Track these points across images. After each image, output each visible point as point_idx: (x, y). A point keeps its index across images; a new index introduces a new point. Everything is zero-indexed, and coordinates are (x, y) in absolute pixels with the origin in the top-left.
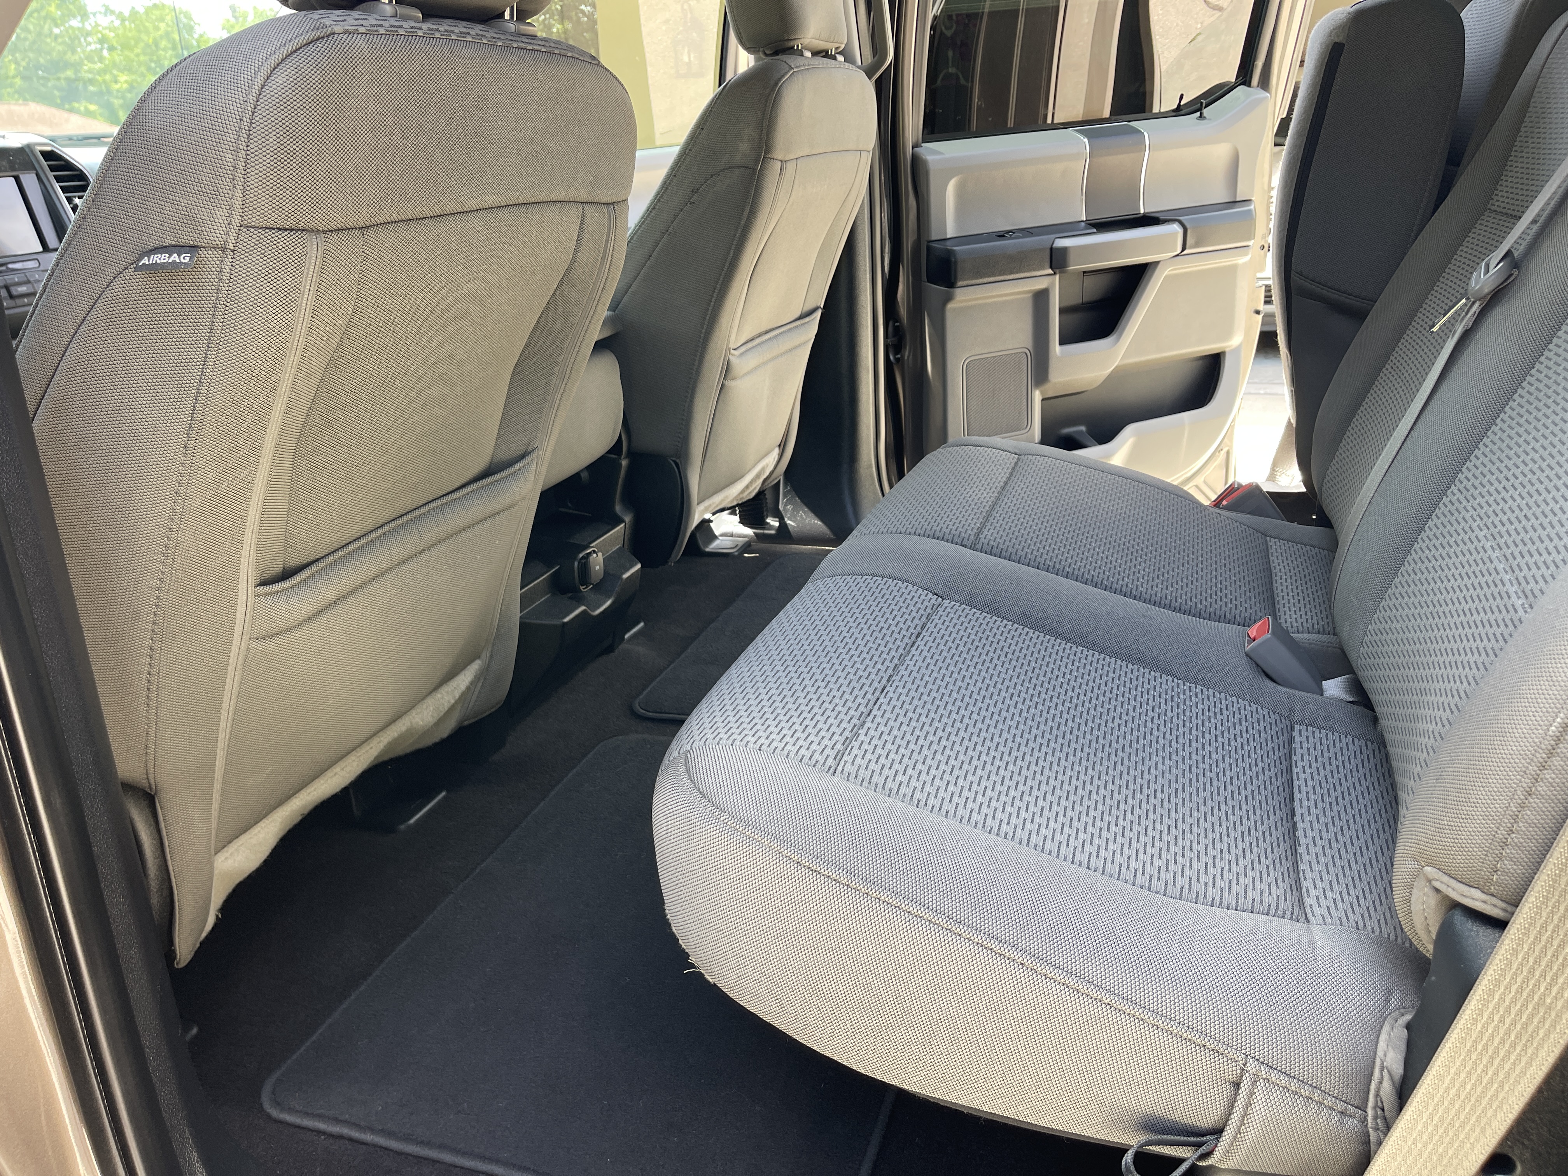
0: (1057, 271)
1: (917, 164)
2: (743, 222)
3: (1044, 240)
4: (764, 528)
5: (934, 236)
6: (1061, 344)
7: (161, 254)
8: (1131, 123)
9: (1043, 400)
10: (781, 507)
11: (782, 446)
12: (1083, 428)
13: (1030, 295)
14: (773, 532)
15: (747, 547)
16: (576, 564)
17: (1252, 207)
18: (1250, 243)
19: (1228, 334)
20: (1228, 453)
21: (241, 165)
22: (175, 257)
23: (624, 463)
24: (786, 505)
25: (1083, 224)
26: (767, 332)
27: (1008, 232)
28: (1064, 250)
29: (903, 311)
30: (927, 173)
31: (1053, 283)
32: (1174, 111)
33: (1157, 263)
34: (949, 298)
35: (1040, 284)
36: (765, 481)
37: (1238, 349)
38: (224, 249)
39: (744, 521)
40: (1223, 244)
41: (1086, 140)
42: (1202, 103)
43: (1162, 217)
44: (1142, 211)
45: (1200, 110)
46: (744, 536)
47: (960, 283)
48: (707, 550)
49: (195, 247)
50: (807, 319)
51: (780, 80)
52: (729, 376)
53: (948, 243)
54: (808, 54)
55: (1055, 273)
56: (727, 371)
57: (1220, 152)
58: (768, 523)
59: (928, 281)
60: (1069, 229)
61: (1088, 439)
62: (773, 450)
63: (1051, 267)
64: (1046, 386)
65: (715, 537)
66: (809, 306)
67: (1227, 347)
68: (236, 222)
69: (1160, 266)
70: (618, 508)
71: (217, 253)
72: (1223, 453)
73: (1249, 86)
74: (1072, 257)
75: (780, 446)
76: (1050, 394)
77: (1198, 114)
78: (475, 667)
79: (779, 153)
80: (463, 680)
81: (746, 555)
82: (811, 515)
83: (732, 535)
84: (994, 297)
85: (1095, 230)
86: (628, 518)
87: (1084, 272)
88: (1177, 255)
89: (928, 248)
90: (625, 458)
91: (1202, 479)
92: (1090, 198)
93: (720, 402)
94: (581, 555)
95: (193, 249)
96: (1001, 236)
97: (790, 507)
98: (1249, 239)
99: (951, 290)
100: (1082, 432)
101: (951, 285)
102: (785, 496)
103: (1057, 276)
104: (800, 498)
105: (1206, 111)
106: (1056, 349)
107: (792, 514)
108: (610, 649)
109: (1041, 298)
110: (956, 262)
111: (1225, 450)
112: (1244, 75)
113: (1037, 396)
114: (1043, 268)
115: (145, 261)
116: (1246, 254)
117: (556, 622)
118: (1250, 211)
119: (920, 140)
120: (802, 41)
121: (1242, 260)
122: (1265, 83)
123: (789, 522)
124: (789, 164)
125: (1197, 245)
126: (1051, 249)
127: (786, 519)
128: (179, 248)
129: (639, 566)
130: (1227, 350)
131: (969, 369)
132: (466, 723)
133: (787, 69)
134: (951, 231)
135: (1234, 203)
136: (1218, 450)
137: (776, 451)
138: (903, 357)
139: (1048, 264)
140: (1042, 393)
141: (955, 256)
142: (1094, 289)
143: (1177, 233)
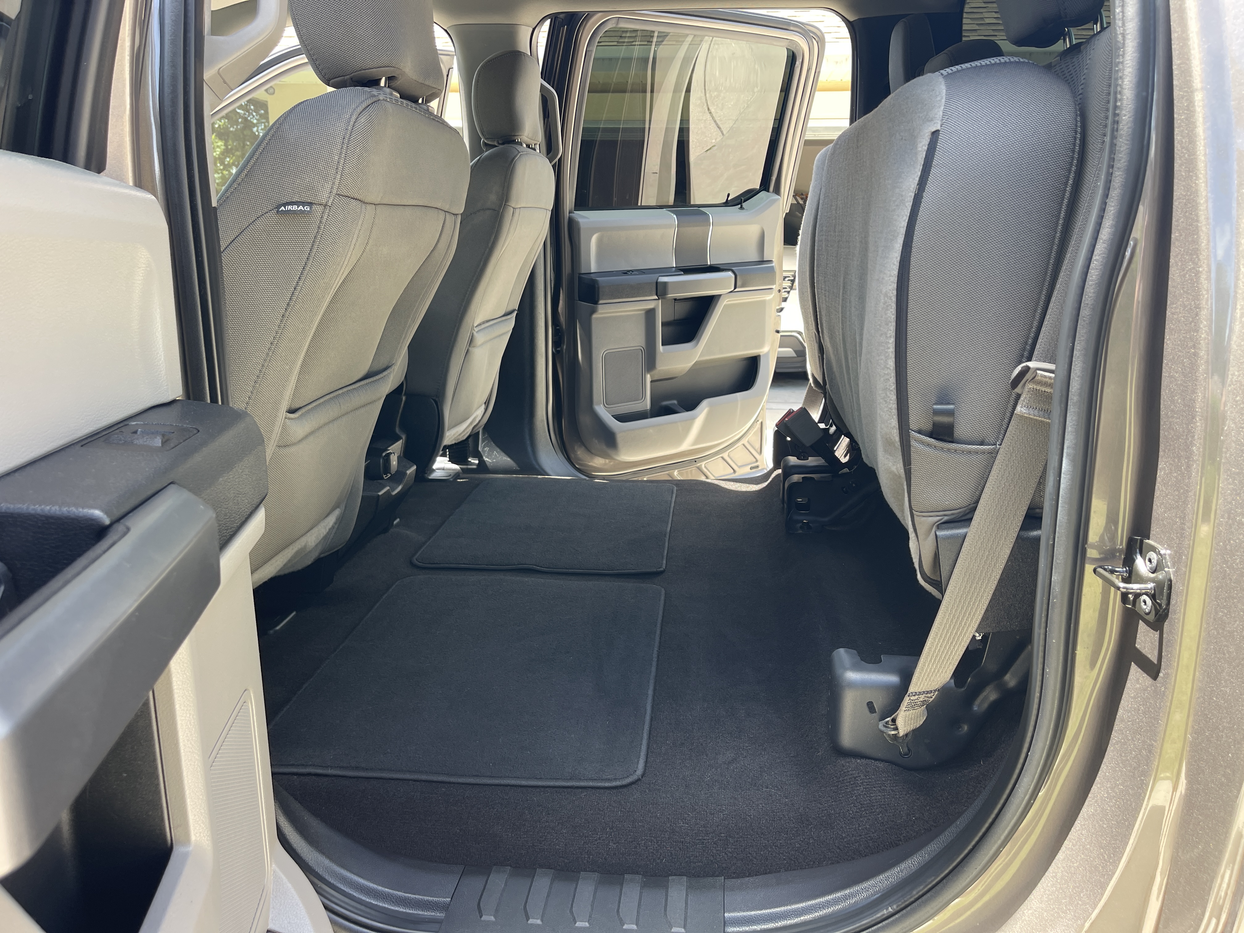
0: (660, 297)
1: (572, 224)
2: (490, 245)
3: (652, 277)
4: (467, 465)
5: (583, 271)
6: (663, 345)
7: (292, 205)
8: (700, 209)
9: (651, 382)
10: (480, 449)
11: (487, 403)
12: (675, 402)
13: (643, 312)
14: (475, 467)
15: (457, 475)
16: (381, 460)
17: (773, 264)
18: (774, 287)
19: (761, 345)
20: (762, 423)
21: (342, 161)
22: (301, 208)
23: (404, 398)
24: (484, 447)
25: (674, 269)
26: (488, 321)
27: (629, 271)
28: (665, 284)
29: (562, 319)
30: (579, 230)
31: (658, 305)
32: (724, 203)
33: (720, 296)
34: (594, 311)
35: (651, 305)
36: (473, 428)
37: (768, 353)
38: (325, 206)
39: (452, 460)
40: (757, 286)
41: (675, 216)
42: (741, 199)
43: (722, 267)
44: (709, 264)
45: (740, 203)
46: (453, 470)
47: (601, 302)
48: (430, 478)
49: (311, 203)
50: (509, 317)
51: (514, 159)
52: (472, 345)
53: (592, 275)
54: (525, 146)
55: (659, 299)
56: (471, 341)
57: (752, 230)
58: (470, 461)
59: (579, 300)
60: (666, 271)
61: (678, 408)
62: (482, 405)
63: (657, 295)
64: (654, 372)
65: (434, 471)
66: (510, 308)
67: (761, 352)
68: (335, 191)
69: (722, 298)
70: (397, 430)
71: (322, 208)
72: (759, 423)
73: (768, 191)
74: (670, 288)
75: (485, 403)
76: (655, 378)
77: (739, 206)
78: (337, 512)
79: (513, 203)
80: (331, 520)
81: (459, 480)
82: (503, 454)
83: (443, 469)
84: (622, 312)
85: (683, 273)
86: (404, 437)
87: (675, 300)
88: (731, 292)
89: (580, 278)
90: (404, 395)
91: (747, 440)
92: (678, 251)
93: (465, 362)
94: (384, 454)
95: (310, 204)
96: (626, 273)
97: (487, 449)
98: (773, 284)
99: (595, 305)
100: (675, 404)
101: (596, 302)
102: (483, 441)
103: (660, 301)
104: (494, 442)
105: (744, 205)
106: (660, 348)
107: (488, 453)
108: (386, 530)
109: (650, 314)
110: (598, 288)
111: (760, 421)
112: (765, 185)
113: (648, 378)
114: (652, 295)
115: (283, 208)
116: (772, 294)
117: (374, 494)
118: (773, 267)
119: (573, 209)
120: (521, 137)
121: (768, 297)
122: (777, 191)
123: (486, 459)
124: (517, 210)
125: (742, 286)
126: (657, 283)
127: (484, 458)
128: (303, 204)
129: (415, 467)
130: (761, 354)
131: (606, 358)
132: (322, 556)
133: (517, 152)
134: (593, 269)
135: (762, 262)
136: (756, 421)
137: (483, 407)
138: (562, 349)
139: (654, 292)
140: (651, 376)
141: (598, 284)
142: (681, 311)
143: (731, 277)
